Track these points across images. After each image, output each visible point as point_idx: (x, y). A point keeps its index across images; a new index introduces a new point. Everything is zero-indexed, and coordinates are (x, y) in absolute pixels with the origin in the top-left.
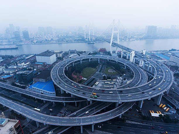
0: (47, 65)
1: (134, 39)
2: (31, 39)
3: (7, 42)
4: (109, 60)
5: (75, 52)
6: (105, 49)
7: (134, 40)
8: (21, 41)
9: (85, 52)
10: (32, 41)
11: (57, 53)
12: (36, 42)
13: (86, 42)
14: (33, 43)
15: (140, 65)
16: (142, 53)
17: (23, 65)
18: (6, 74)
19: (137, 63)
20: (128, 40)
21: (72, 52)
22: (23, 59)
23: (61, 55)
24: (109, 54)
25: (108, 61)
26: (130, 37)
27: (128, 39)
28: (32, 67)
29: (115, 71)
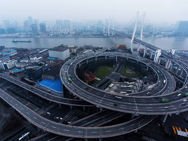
0: (59, 60)
2: (48, 32)
3: (25, 35)
4: (129, 59)
5: (91, 47)
6: (125, 46)
7: (161, 37)
8: (38, 35)
9: (101, 48)
10: (48, 35)
11: (70, 49)
12: (53, 36)
13: (104, 37)
14: (49, 37)
15: (166, 67)
16: (170, 53)
17: (35, 59)
18: (17, 68)
19: (163, 64)
20: (153, 37)
21: (88, 48)
22: (36, 53)
23: (75, 51)
24: (129, 51)
25: (127, 60)
26: (157, 33)
27: (153, 35)
28: (43, 62)
29: (135, 72)
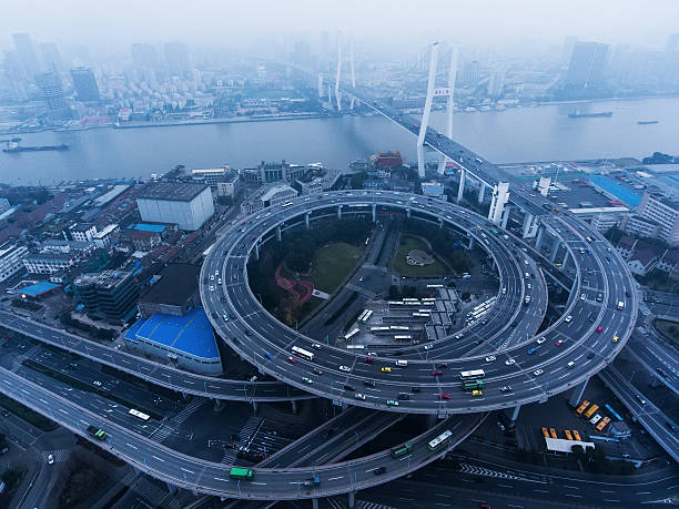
0: (181, 231)
1: (512, 102)
2: (108, 102)
4: (413, 212)
5: (284, 169)
6: (398, 155)
7: (515, 106)
8: (70, 115)
10: (113, 114)
12: (131, 119)
13: (324, 115)
14: (118, 124)
16: (536, 189)
17: (97, 236)
18: (34, 276)
20: (488, 108)
21: (274, 174)
22: (88, 208)
23: (229, 189)
24: (410, 178)
25: (408, 215)
26: (500, 91)
27: (488, 100)
28: (125, 244)
29: (434, 257)
